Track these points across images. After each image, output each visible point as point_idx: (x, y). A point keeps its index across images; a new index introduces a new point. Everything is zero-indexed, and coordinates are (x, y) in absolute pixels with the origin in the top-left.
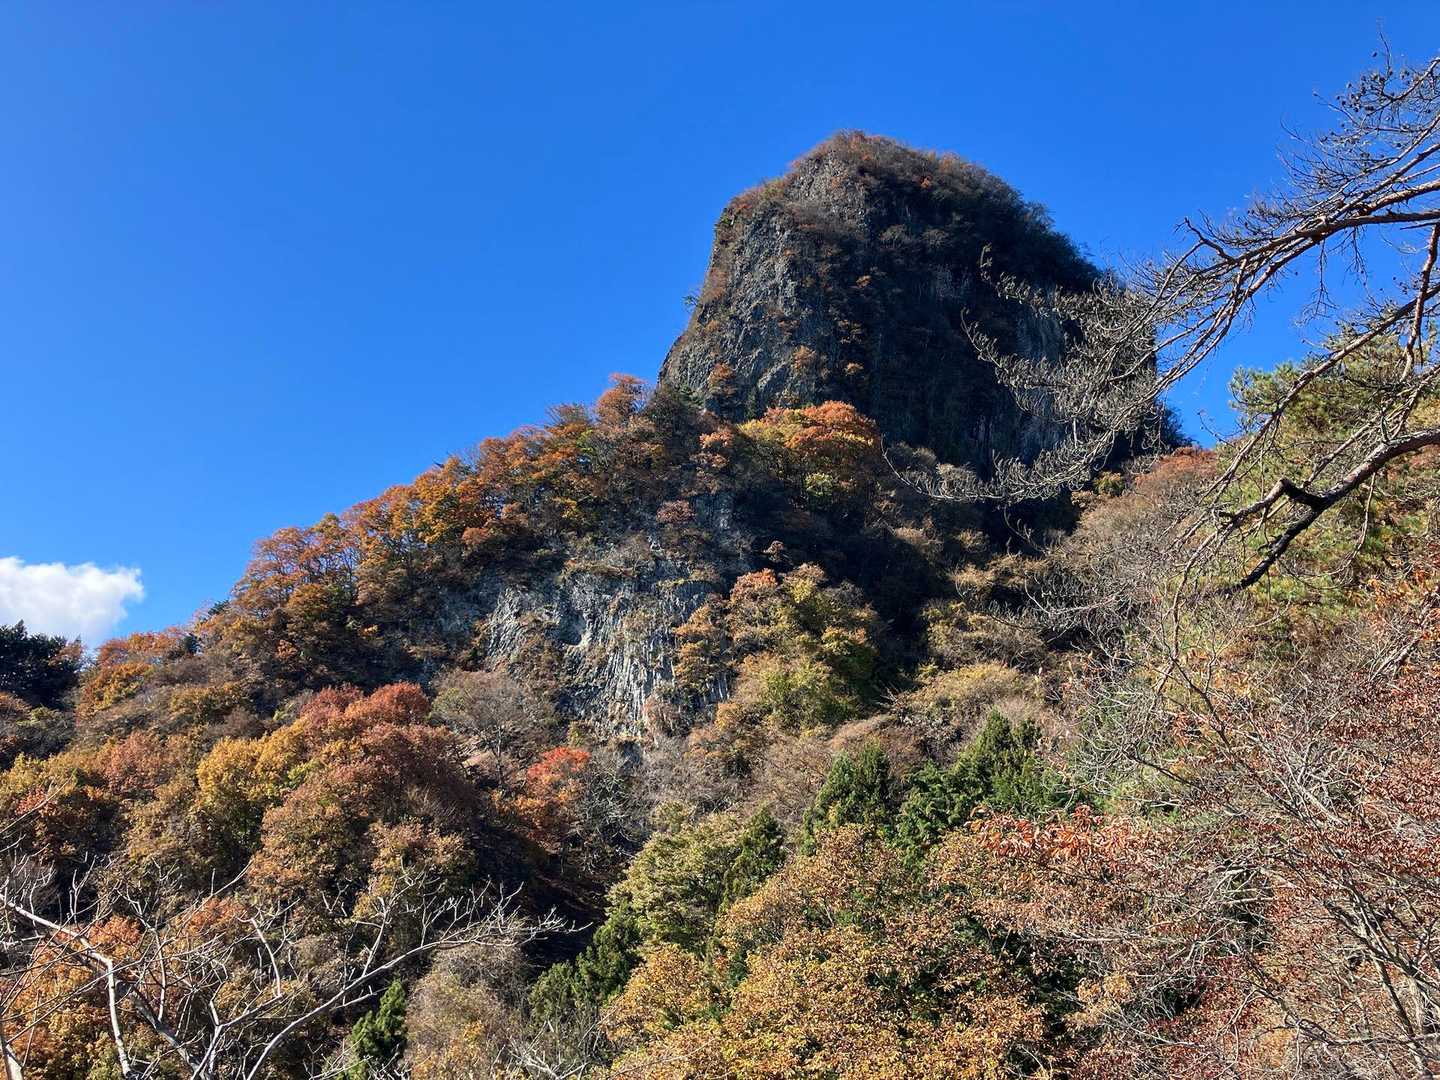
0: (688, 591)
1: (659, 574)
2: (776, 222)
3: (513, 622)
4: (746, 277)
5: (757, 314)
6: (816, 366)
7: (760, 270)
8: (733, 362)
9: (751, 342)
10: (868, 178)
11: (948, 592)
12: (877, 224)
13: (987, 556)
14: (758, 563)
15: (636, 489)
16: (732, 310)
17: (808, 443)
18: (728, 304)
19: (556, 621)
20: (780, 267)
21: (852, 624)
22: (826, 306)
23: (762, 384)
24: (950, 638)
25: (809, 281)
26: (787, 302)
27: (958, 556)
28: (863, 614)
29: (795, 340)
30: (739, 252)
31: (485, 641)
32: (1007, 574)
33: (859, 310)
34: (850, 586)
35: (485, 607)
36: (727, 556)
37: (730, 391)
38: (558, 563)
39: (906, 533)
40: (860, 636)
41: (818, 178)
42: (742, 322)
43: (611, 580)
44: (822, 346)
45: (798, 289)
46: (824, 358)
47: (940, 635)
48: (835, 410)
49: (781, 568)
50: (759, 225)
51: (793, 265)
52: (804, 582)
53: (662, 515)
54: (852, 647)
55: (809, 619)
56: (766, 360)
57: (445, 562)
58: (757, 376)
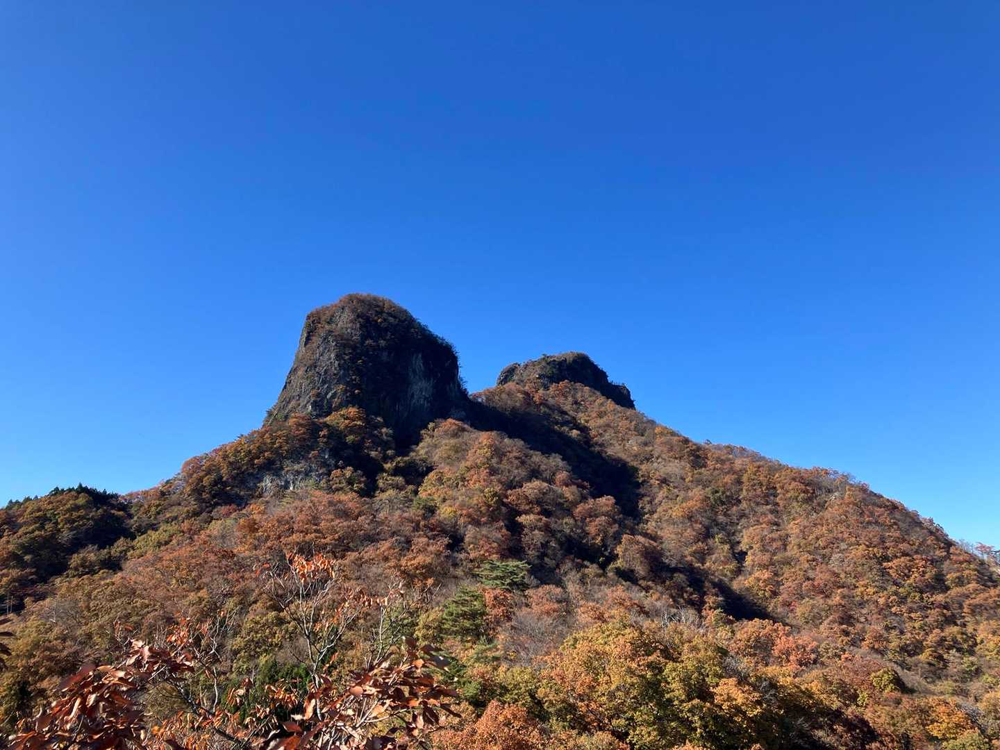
0: (319, 476)
1: (311, 471)
2: (330, 339)
3: (270, 484)
4: (321, 358)
5: (326, 372)
6: (346, 391)
7: (326, 356)
8: (319, 389)
9: (324, 382)
10: (360, 319)
11: (383, 470)
12: (364, 338)
13: (395, 457)
14: (337, 467)
15: (301, 447)
16: (317, 370)
17: (347, 427)
18: (316, 367)
19: (283, 484)
20: (333, 356)
21: (360, 483)
22: (348, 370)
23: (328, 397)
24: (383, 483)
25: (343, 362)
26: (335, 369)
27: (386, 459)
28: (362, 479)
29: (339, 382)
30: (318, 347)
31: (262, 489)
32: (399, 462)
33: (358, 371)
34: (359, 472)
35: (261, 480)
36: (329, 465)
37: (318, 399)
38: (282, 468)
39: (373, 454)
40: (362, 485)
41: (343, 315)
42: (321, 375)
43: (298, 473)
44: (347, 384)
45: (339, 364)
46: (348, 388)
47: (381, 483)
48: (352, 411)
49: (343, 468)
50: (325, 339)
51: (337, 356)
52: (348, 472)
53: (310, 455)
54: (361, 489)
55: (350, 482)
56: (329, 389)
57: (247, 468)
58: (327, 394)
